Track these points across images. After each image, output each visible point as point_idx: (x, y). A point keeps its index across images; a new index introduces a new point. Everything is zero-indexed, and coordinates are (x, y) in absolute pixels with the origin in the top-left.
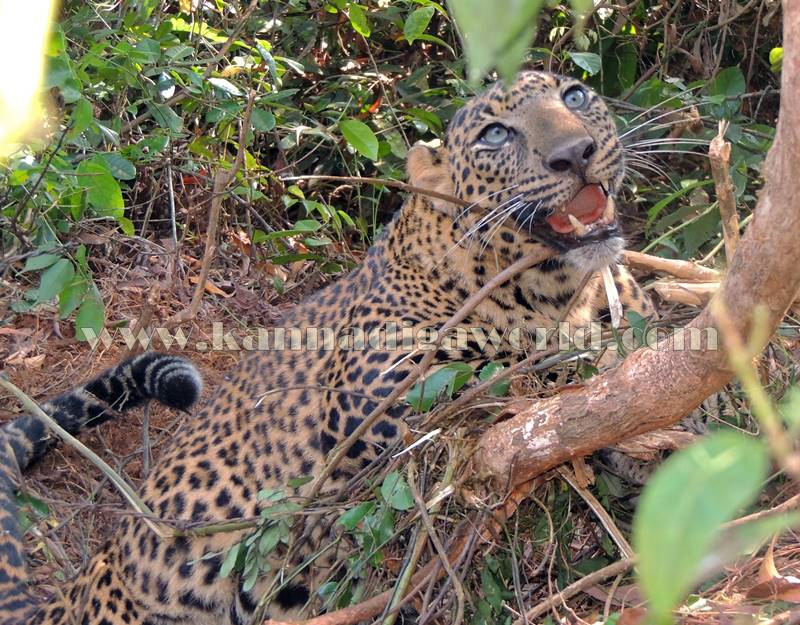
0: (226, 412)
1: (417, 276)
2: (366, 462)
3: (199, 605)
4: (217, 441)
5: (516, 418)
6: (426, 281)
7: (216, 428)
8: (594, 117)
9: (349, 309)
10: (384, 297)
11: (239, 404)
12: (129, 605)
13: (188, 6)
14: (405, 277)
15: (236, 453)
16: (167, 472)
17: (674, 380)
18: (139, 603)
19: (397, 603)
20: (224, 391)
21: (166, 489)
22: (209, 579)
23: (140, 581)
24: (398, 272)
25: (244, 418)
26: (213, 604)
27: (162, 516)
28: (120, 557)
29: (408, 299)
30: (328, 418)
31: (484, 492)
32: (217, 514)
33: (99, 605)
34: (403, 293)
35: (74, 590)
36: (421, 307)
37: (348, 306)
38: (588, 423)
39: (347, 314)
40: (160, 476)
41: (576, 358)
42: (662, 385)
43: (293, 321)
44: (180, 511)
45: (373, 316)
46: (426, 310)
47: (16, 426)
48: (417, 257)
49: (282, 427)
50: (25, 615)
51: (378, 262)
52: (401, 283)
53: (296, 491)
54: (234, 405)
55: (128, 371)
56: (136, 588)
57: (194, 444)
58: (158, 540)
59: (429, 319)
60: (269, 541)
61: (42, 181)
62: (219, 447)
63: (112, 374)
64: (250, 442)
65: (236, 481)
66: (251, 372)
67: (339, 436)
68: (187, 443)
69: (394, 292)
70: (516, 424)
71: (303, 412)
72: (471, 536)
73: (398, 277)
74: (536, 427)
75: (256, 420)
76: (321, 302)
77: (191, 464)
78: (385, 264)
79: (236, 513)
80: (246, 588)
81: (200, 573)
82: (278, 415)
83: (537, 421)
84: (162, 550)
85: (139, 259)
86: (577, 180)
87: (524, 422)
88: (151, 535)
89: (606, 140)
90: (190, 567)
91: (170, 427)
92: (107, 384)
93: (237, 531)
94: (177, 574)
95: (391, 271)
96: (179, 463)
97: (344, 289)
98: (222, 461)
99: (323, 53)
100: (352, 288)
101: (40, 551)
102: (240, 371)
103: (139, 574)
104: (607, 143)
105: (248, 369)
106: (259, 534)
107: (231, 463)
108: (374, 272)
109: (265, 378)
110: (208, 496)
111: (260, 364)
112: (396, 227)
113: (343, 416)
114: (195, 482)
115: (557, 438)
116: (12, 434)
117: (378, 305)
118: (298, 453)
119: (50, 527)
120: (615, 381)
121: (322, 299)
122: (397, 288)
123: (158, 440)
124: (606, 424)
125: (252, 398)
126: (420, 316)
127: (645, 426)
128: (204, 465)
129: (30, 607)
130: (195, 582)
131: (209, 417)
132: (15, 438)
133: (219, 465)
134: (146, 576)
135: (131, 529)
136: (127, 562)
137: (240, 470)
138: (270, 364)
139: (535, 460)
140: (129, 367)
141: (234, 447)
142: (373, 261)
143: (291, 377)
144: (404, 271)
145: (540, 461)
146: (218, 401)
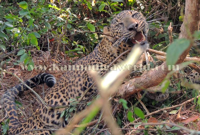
0: (62, 83)
1: (105, 53)
2: (93, 93)
3: (56, 123)
4: (60, 89)
5: (125, 83)
6: (107, 55)
7: (60, 86)
8: (137, 18)
9: (90, 61)
10: (98, 58)
11: (65, 81)
12: (40, 123)
13: (52, 2)
14: (102, 54)
15: (65, 91)
16: (49, 95)
17: (160, 75)
18: (43, 123)
19: (99, 122)
20: (62, 79)
21: (49, 99)
22: (58, 118)
23: (43, 118)
24: (101, 53)
25: (66, 84)
26: (59, 123)
27: (48, 104)
28: (39, 113)
29: (103, 58)
30: (85, 83)
31: (118, 99)
32: (60, 104)
33: (34, 123)
34: (102, 57)
35: (29, 120)
36: (106, 60)
37: (90, 60)
38: (141, 84)
39: (89, 62)
40: (48, 96)
41: (139, 71)
42: (157, 76)
43: (77, 64)
44: (52, 103)
45: (95, 62)
46: (107, 61)
47: (15, 87)
48: (105, 50)
49: (75, 86)
50: (18, 126)
51: (96, 51)
52: (102, 55)
53: (77, 99)
54: (64, 81)
55: (40, 77)
56: (42, 120)
57: (55, 90)
58: (47, 110)
59: (107, 63)
60: (71, 110)
61: (21, 36)
62: (61, 90)
63: (36, 77)
64: (68, 89)
65: (64, 97)
66: (68, 75)
67: (87, 87)
68: (54, 89)
69: (100, 57)
70: (125, 85)
71: (79, 83)
72: (115, 108)
73: (101, 54)
74: (130, 85)
75: (69, 84)
76: (84, 60)
77: (55, 94)
78: (98, 51)
79: (64, 104)
80: (66, 120)
81: (56, 116)
82: (74, 83)
83: (130, 84)
84: (48, 111)
85: (41, 55)
86: (135, 32)
87: (127, 84)
88: (46, 108)
89: (140, 22)
90: (54, 115)
91: (48, 89)
92: (35, 79)
93: (64, 108)
94: (51, 117)
95: (99, 53)
96: (52, 93)
97: (89, 57)
98: (61, 93)
99: (80, 16)
100: (91, 57)
101: (20, 114)
102: (65, 74)
103: (43, 117)
104: (141, 23)
105: (67, 74)
106: (69, 108)
107: (63, 93)
108: (96, 53)
109: (71, 75)
110: (58, 100)
111: (70, 73)
112: (101, 44)
113: (88, 83)
114: (55, 97)
115: (134, 87)
116: (14, 89)
117: (96, 60)
118: (78, 91)
119: (22, 109)
120: (147, 75)
121: (84, 59)
122: (101, 56)
123: (46, 92)
124: (145, 84)
125: (68, 80)
126: (106, 62)
127: (153, 85)
128: (57, 94)
129: (19, 124)
130: (55, 119)
131: (59, 84)
132: (15, 90)
133: (61, 94)
134: (44, 117)
135: (41, 107)
136: (40, 114)
137: (65, 95)
138: (72, 73)
139: (129, 92)
140: (40, 76)
141: (64, 90)
142: (95, 51)
143: (77, 75)
144: (102, 53)
145: (130, 92)
146: (61, 81)
